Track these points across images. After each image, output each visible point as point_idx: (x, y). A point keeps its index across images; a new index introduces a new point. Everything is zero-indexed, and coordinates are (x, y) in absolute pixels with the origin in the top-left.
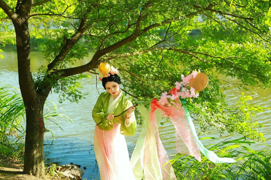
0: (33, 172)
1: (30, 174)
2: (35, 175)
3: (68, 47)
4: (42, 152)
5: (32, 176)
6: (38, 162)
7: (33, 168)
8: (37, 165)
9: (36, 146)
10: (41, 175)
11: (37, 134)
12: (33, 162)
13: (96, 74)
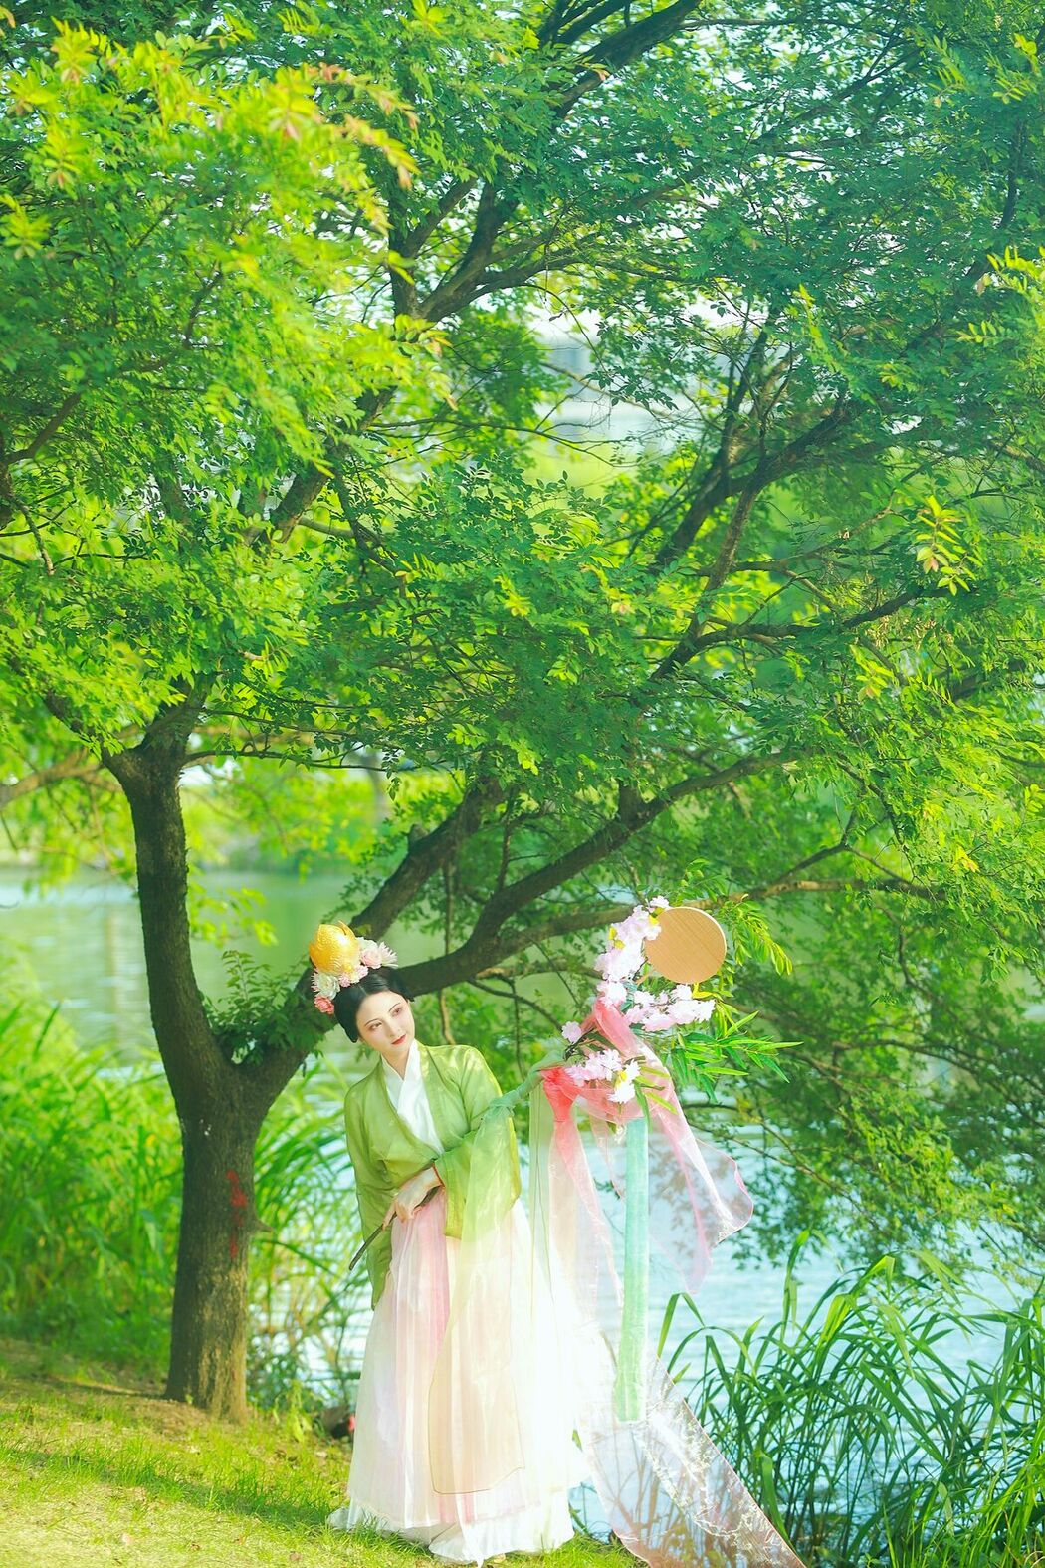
0: (195, 1393)
1: (182, 1400)
2: (202, 1404)
3: (407, 876)
4: (236, 1315)
5: (193, 1409)
6: (218, 1353)
7: (196, 1376)
8: (213, 1366)
9: (212, 1285)
10: (226, 1409)
11: (220, 1236)
12: (198, 1353)
13: (518, 999)
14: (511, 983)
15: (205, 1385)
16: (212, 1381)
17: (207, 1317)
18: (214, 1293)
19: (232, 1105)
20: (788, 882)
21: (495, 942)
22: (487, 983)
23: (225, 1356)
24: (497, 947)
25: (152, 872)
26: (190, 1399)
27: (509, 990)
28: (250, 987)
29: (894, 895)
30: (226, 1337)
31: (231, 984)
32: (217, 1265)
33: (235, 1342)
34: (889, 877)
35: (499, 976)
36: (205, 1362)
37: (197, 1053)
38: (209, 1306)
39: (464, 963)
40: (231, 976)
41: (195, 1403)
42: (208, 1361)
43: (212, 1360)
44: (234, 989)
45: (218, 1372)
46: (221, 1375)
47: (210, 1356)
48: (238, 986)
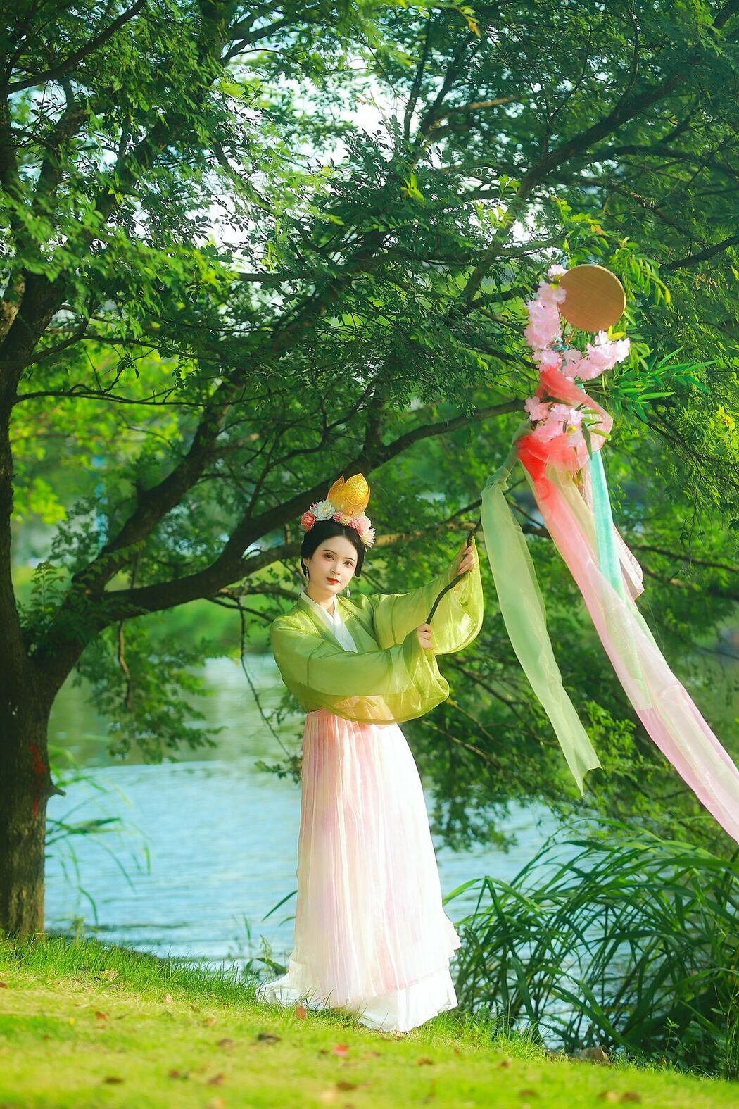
2: (12, 935)
4: (38, 862)
6: (24, 893)
7: (7, 913)
8: (20, 904)
9: (20, 835)
11: (25, 798)
12: (7, 895)
13: (242, 609)
14: (237, 600)
15: (15, 920)
16: (20, 917)
17: (15, 864)
18: (22, 844)
19: (33, 691)
21: (240, 562)
22: (219, 599)
23: (31, 896)
28: (48, 594)
30: (30, 880)
31: (34, 592)
32: (23, 821)
33: (38, 885)
35: (226, 595)
36: (14, 901)
38: (17, 855)
40: (34, 585)
42: (16, 900)
43: (19, 899)
44: (37, 596)
45: (25, 909)
46: (27, 912)
47: (18, 896)
48: (40, 593)
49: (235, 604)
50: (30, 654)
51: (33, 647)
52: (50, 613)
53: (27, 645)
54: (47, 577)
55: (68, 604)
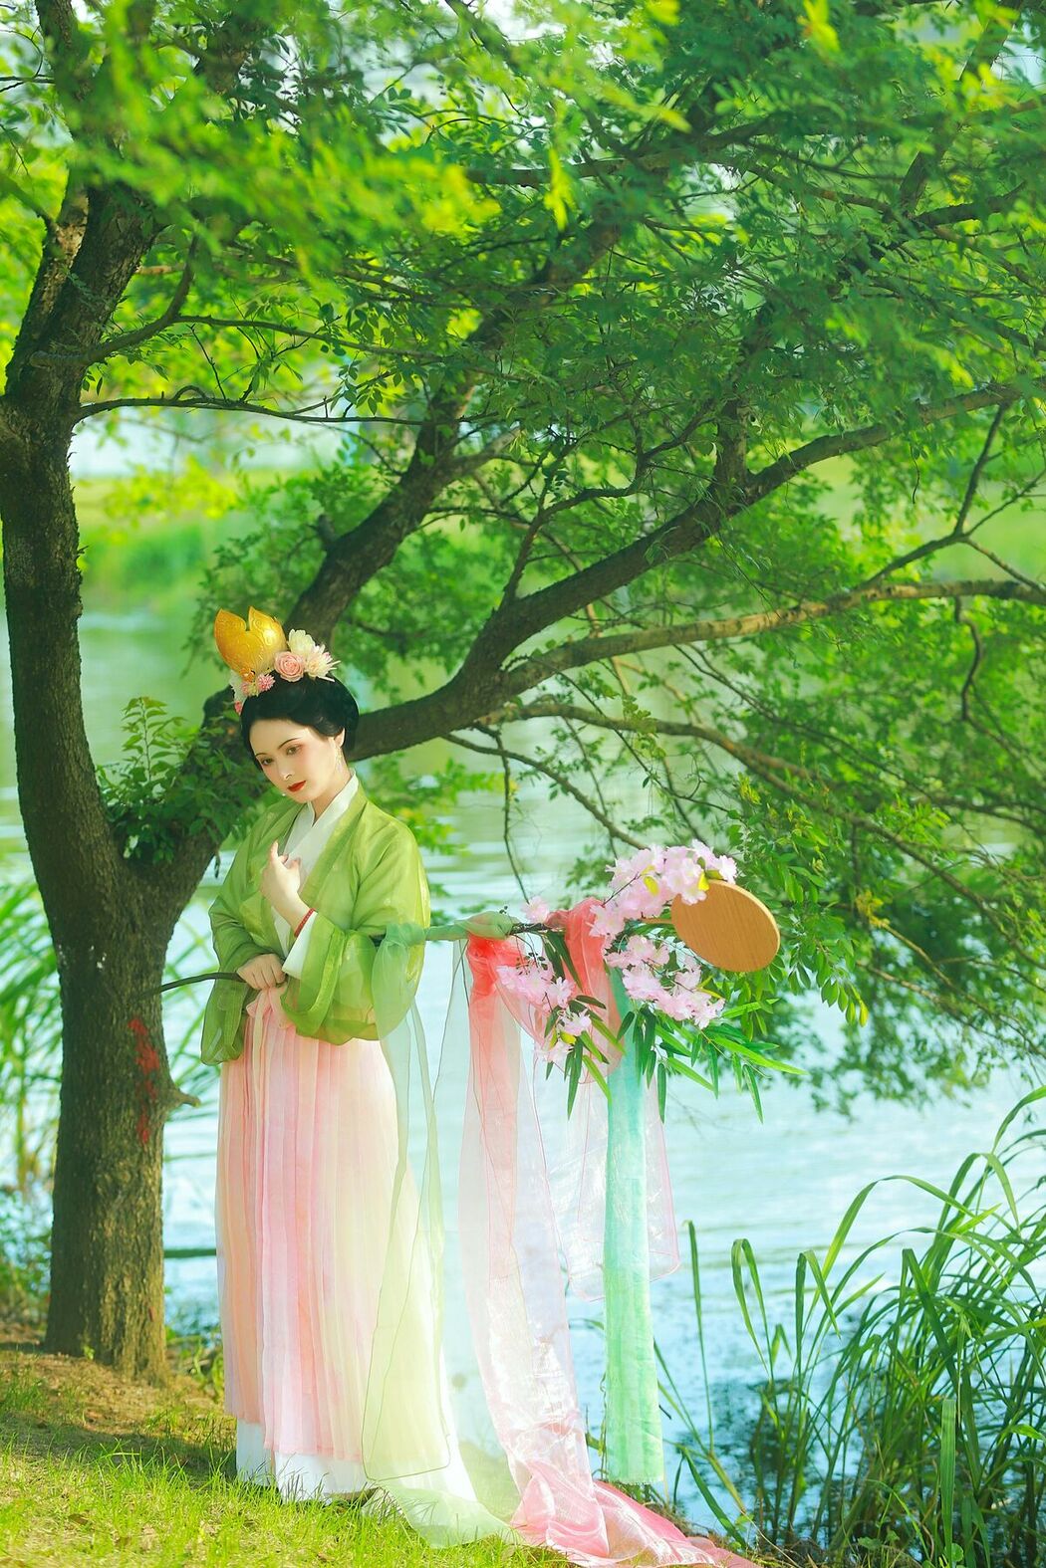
0: (95, 1343)
1: (80, 1354)
2: (108, 1358)
4: (151, 1227)
5: (94, 1367)
6: (127, 1283)
7: (97, 1318)
8: (120, 1303)
9: (116, 1185)
10: (142, 1364)
11: (124, 1114)
12: (98, 1284)
13: (505, 755)
14: (495, 735)
15: (111, 1330)
16: (120, 1325)
17: (109, 1233)
18: (119, 1197)
19: (134, 924)
20: (878, 588)
21: (497, 678)
23: (139, 1287)
24: (500, 685)
25: (32, 583)
26: (90, 1353)
27: (493, 745)
28: (154, 750)
29: (1006, 604)
30: (137, 1260)
31: (129, 747)
32: (122, 1157)
33: (150, 1266)
34: (1007, 577)
36: (110, 1296)
37: (89, 850)
38: (112, 1216)
39: (450, 709)
40: (128, 736)
41: (97, 1357)
42: (113, 1295)
43: (118, 1294)
44: (134, 753)
45: (129, 1311)
46: (133, 1315)
47: (116, 1288)
48: (140, 750)
49: (490, 743)
50: (127, 854)
51: (134, 842)
52: (162, 782)
53: (121, 841)
54: (149, 721)
55: (192, 766)
